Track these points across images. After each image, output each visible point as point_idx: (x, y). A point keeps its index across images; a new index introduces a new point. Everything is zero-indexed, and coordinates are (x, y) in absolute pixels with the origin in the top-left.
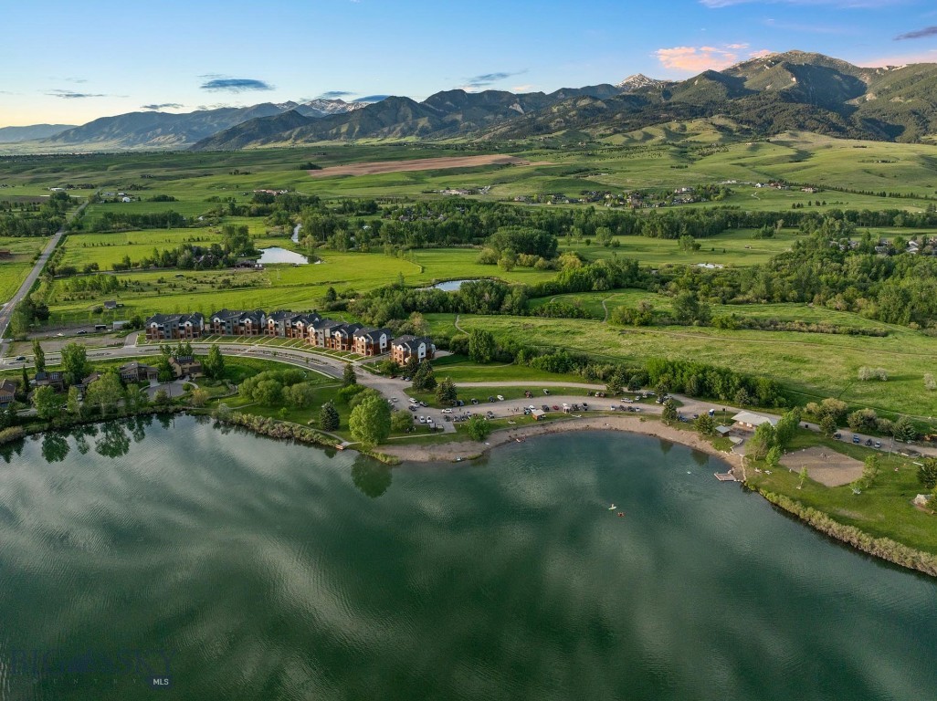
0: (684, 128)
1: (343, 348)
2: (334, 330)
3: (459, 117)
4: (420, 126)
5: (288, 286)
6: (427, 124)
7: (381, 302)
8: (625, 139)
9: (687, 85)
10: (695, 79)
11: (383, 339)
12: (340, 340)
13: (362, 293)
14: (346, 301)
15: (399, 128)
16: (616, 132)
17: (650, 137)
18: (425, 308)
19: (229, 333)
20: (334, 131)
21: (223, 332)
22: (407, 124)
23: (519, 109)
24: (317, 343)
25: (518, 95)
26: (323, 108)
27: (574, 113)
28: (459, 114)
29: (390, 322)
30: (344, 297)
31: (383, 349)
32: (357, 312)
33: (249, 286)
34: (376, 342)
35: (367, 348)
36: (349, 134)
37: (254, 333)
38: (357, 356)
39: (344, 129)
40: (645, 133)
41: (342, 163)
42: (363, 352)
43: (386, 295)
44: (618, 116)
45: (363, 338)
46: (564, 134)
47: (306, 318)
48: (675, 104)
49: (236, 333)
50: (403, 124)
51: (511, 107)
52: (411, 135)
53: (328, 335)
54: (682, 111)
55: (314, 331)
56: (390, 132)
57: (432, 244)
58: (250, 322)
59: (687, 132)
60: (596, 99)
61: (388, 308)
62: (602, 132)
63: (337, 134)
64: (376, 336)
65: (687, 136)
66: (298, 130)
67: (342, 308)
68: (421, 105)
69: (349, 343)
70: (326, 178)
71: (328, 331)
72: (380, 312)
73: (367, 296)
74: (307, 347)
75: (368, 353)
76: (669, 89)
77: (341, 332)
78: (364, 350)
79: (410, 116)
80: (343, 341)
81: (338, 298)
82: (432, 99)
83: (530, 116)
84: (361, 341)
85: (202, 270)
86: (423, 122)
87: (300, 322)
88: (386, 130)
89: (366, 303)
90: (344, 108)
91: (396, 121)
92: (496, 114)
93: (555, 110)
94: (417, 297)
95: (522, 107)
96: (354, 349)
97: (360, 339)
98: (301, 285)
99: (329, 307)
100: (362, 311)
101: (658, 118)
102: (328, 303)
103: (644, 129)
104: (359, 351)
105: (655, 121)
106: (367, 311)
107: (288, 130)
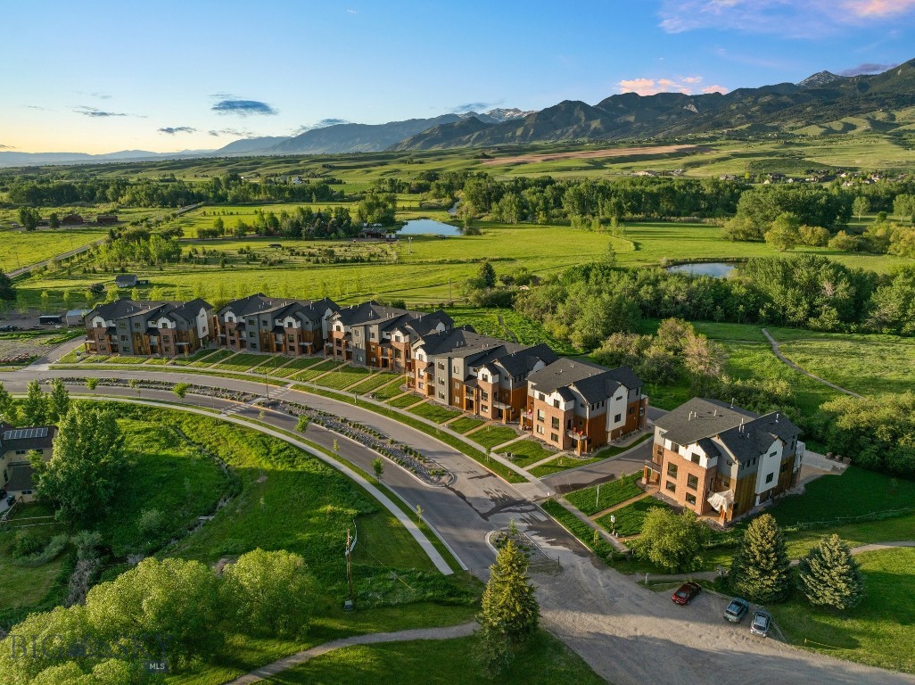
0: (893, 118)
1: (497, 414)
2: (474, 362)
3: (632, 119)
4: (593, 127)
5: (421, 263)
6: (599, 126)
7: (589, 292)
8: (823, 130)
9: (887, 76)
10: (898, 68)
11: (618, 404)
12: (488, 390)
13: (543, 275)
14: (513, 288)
15: (571, 130)
16: (808, 124)
17: (853, 127)
18: (683, 309)
19: (253, 346)
20: (510, 134)
21: (243, 343)
22: (579, 126)
23: (694, 109)
24: (431, 391)
25: (692, 97)
26: (500, 117)
27: (757, 108)
28: (631, 115)
29: (613, 338)
30: (508, 281)
31: (615, 433)
32: (533, 310)
33: (362, 261)
34: (598, 412)
35: (568, 427)
36: (524, 136)
37: (304, 350)
38: (538, 449)
39: (519, 132)
40: (844, 123)
41: (516, 155)
42: (555, 437)
43: (592, 278)
44: (809, 109)
45: (556, 396)
46: (748, 128)
47: (413, 322)
48: (876, 94)
49: (267, 347)
50: (575, 126)
51: (685, 107)
52: (583, 136)
53: (459, 375)
54: (887, 101)
55: (425, 359)
56: (563, 134)
57: (638, 216)
58: (296, 325)
59: (896, 122)
60: (779, 95)
61: (606, 306)
62: (792, 125)
63: (512, 137)
64: (598, 391)
65: (898, 125)
66: (476, 134)
67: (505, 302)
68: (595, 109)
69: (514, 402)
70: (498, 166)
71: (458, 363)
72: (588, 315)
73: (555, 280)
74: (402, 403)
75: (571, 444)
76: (865, 81)
77: (494, 371)
78: (560, 433)
79: (583, 118)
80: (500, 394)
81: (499, 284)
82: (605, 103)
83: (706, 115)
84: (548, 406)
85: (313, 240)
86: (595, 124)
87: (398, 333)
88: (559, 132)
89: (553, 293)
90: (519, 116)
91: (569, 124)
92: (670, 114)
93: (734, 107)
94: (662, 285)
95: (697, 108)
96: (529, 426)
97: (549, 400)
98: (441, 263)
99: (478, 299)
100: (544, 311)
101: (858, 109)
102: (476, 292)
103: (844, 120)
104: (544, 432)
105: (855, 111)
106: (554, 310)
107: (467, 134)
